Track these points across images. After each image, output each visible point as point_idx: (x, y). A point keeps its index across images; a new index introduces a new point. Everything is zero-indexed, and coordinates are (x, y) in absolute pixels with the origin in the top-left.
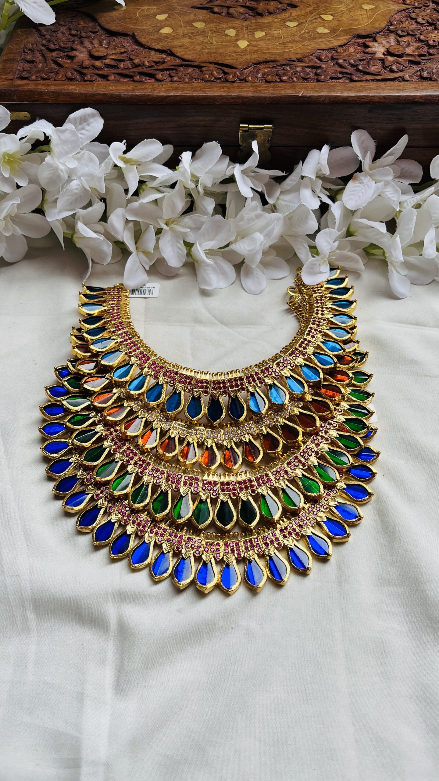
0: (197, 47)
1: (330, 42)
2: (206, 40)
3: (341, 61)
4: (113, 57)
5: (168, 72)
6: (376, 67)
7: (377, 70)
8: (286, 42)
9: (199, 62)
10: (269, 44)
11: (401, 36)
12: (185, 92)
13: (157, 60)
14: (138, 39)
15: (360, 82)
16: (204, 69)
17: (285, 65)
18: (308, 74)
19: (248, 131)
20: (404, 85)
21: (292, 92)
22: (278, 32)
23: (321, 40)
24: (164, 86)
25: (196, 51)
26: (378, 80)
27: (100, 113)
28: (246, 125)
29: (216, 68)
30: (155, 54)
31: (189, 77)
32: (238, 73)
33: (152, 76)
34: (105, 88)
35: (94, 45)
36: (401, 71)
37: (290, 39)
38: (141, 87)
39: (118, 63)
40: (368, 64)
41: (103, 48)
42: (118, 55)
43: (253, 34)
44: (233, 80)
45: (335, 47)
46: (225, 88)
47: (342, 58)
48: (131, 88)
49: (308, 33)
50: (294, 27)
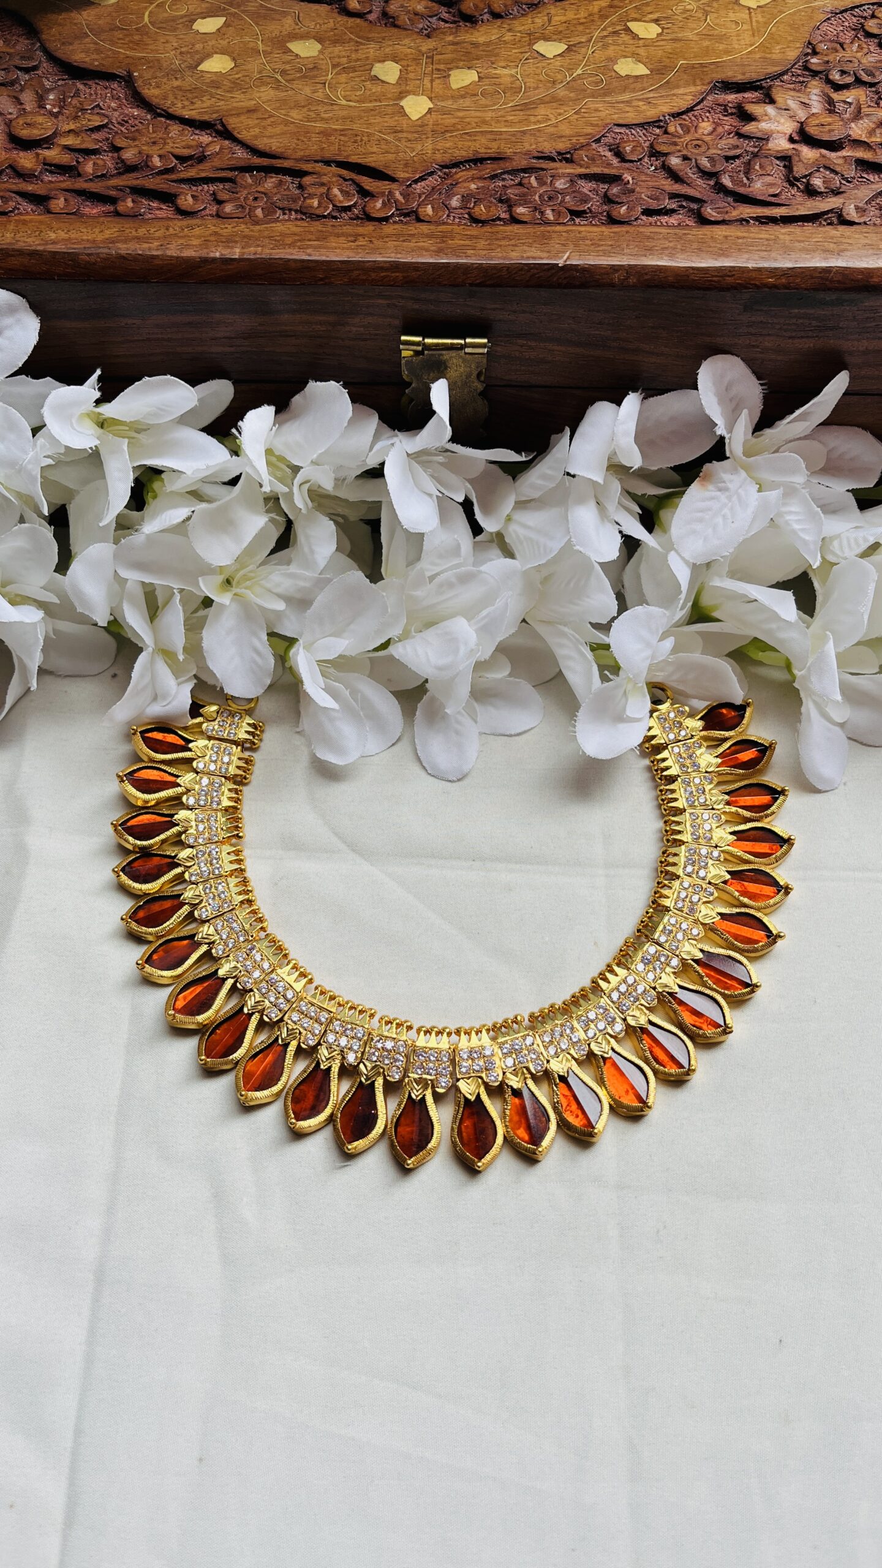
0: (296, 115)
1: (648, 102)
2: (319, 95)
3: (674, 161)
4: (69, 141)
5: (211, 189)
6: (768, 179)
7: (772, 191)
8: (533, 102)
9: (297, 160)
10: (487, 106)
11: (838, 87)
12: (252, 249)
13: (186, 152)
14: (139, 89)
15: (724, 227)
16: (307, 180)
17: (524, 171)
18: (585, 200)
19: (422, 353)
20: (842, 236)
21: (539, 254)
22: (513, 72)
23: (626, 97)
24: (197, 231)
25: (291, 128)
26: (774, 220)
27: (28, 301)
28: (419, 339)
29: (340, 176)
30: (182, 135)
31: (266, 203)
32: (397, 195)
33: (168, 198)
34: (37, 233)
35: (24, 106)
36: (836, 193)
37: (541, 93)
38: (134, 233)
39: (81, 160)
40: (748, 169)
41: (44, 115)
42: (83, 135)
43: (445, 77)
44: (382, 215)
45: (662, 118)
46: (361, 239)
47: (680, 151)
48: (107, 236)
49: (591, 75)
50: (555, 56)
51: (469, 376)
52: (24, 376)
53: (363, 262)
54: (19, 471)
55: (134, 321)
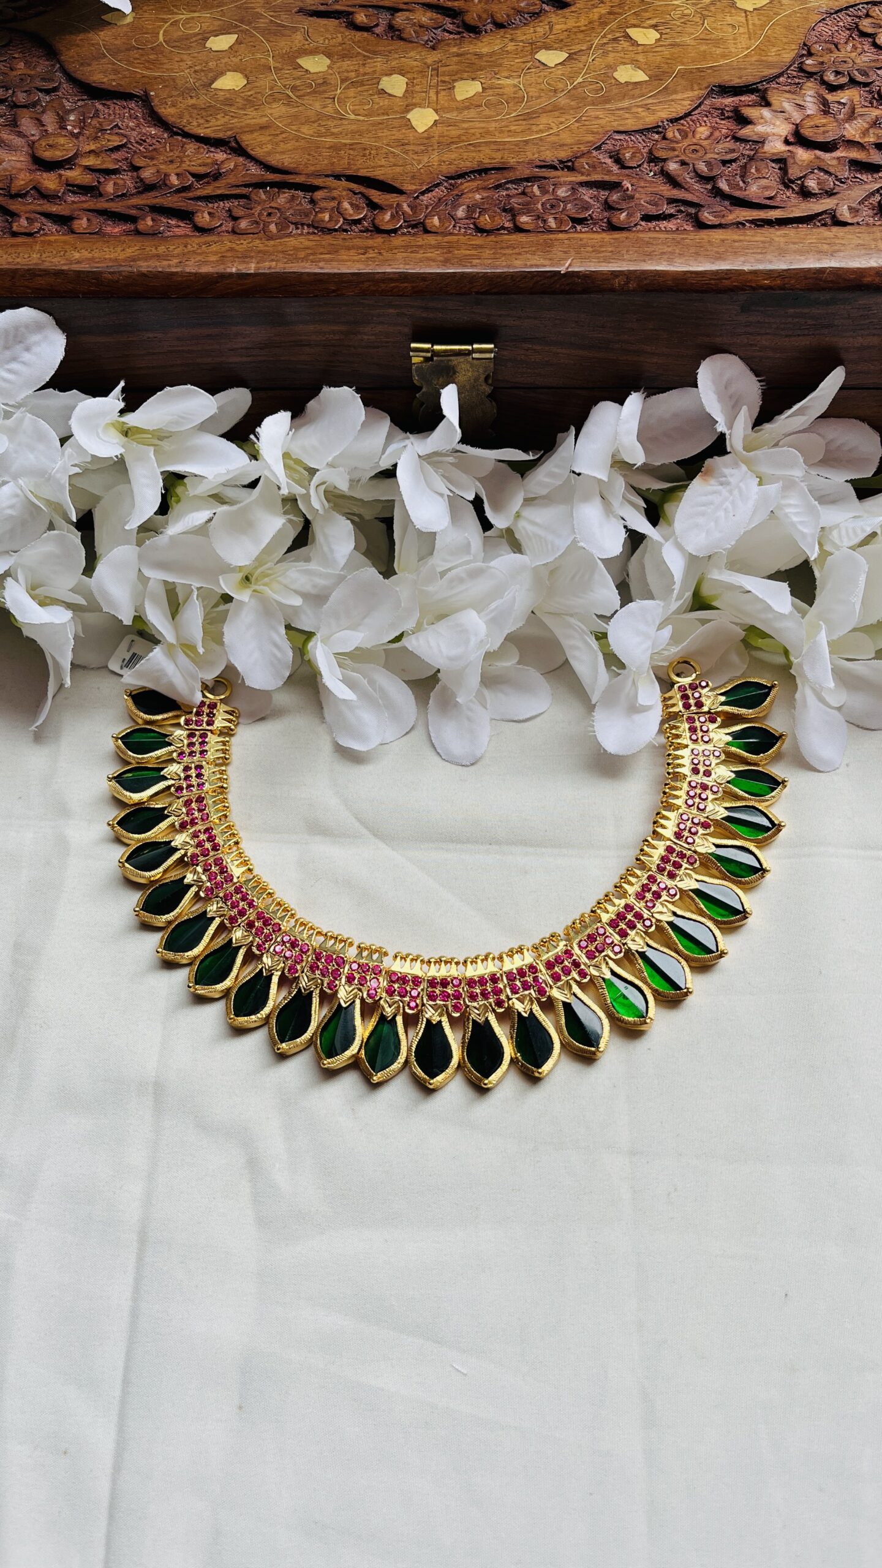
0: (306, 130)
1: (646, 107)
2: (329, 110)
3: (673, 167)
4: (90, 161)
5: (227, 206)
6: (764, 182)
7: (767, 194)
8: (535, 112)
9: (307, 175)
10: (490, 117)
11: (832, 88)
12: (266, 263)
13: (202, 170)
14: (156, 109)
15: (720, 231)
16: (319, 195)
17: (527, 180)
18: (586, 207)
19: (431, 359)
20: (836, 237)
21: (542, 261)
22: (515, 81)
23: (626, 103)
24: (214, 248)
25: (302, 143)
26: (769, 223)
27: (55, 318)
28: (427, 346)
29: (350, 190)
30: (198, 153)
31: (279, 219)
32: (405, 207)
33: (185, 216)
34: (62, 253)
35: (45, 128)
36: (830, 194)
37: (544, 102)
38: (154, 251)
39: (102, 180)
40: (744, 173)
41: (66, 136)
42: (103, 155)
43: (450, 89)
44: (390, 227)
45: (660, 124)
46: (371, 251)
47: (678, 156)
48: (128, 255)
49: (591, 83)
50: (556, 65)
51: (476, 380)
52: (51, 390)
53: (373, 273)
54: (49, 479)
55: (156, 335)
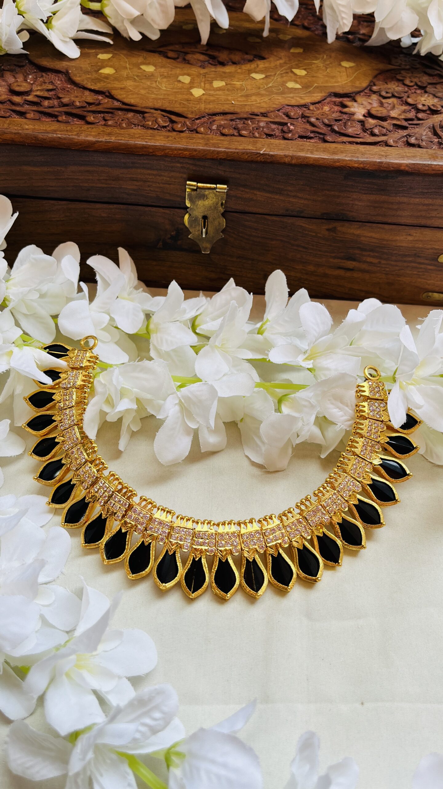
0: (143, 92)
1: (301, 98)
2: (154, 85)
3: (313, 120)
4: (38, 93)
5: (102, 115)
6: (354, 129)
7: (356, 132)
8: (249, 95)
9: (142, 108)
10: (229, 94)
11: (385, 98)
12: (120, 138)
13: (91, 101)
14: (72, 77)
15: (334, 144)
16: (146, 115)
17: (245, 119)
18: (273, 130)
19: (196, 190)
20: (387, 150)
21: (252, 148)
22: (241, 83)
23: (291, 95)
24: (95, 130)
25: (140, 96)
26: (357, 143)
28: (195, 183)
29: (162, 115)
30: (90, 95)
31: (127, 122)
32: (188, 123)
33: (82, 118)
35: (17, 79)
36: (385, 135)
37: (254, 91)
38: (65, 129)
39: (42, 100)
40: (345, 124)
41: (27, 83)
42: (44, 92)
43: (211, 83)
44: (181, 129)
45: (307, 104)
46: (170, 137)
47: (315, 116)
48: (52, 129)
49: (276, 87)
50: (260, 79)
51: (217, 204)
